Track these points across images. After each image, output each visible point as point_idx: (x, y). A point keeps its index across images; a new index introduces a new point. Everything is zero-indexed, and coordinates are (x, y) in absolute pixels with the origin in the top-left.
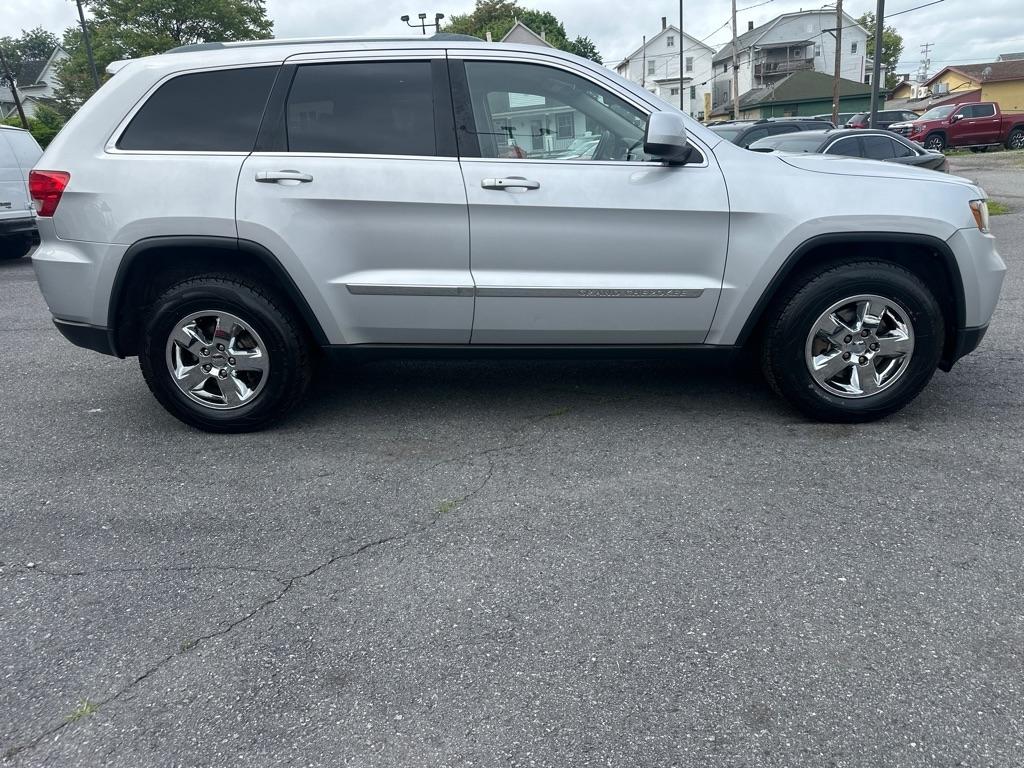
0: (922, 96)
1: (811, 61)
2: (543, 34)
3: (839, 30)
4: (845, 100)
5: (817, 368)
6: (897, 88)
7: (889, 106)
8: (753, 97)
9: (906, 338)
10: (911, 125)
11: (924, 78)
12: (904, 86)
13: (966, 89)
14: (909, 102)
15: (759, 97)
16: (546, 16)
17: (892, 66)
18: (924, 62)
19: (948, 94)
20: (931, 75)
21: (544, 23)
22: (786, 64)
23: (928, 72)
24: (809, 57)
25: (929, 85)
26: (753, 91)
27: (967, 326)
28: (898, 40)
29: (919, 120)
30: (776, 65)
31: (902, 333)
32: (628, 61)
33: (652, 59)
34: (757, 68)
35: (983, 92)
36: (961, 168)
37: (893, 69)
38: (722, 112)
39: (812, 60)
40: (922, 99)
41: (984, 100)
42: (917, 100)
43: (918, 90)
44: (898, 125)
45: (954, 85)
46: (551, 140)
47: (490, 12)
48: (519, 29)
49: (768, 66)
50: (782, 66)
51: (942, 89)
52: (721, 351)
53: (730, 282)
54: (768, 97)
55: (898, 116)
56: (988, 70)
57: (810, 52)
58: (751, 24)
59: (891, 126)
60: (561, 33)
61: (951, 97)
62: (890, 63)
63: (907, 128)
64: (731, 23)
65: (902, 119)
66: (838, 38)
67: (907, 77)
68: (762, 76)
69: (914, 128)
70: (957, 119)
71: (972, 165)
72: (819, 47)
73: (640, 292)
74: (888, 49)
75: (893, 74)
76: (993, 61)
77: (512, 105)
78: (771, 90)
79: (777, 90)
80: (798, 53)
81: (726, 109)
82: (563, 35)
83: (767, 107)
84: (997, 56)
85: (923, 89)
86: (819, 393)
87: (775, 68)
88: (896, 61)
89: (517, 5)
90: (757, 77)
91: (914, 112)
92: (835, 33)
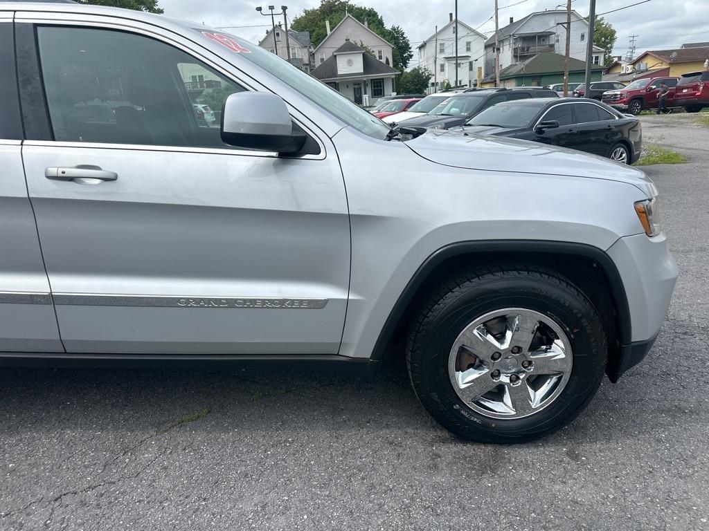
0: (629, 72)
1: (552, 46)
2: (366, 23)
3: (569, 23)
4: (572, 74)
5: (462, 386)
6: (612, 66)
7: (606, 79)
8: (511, 70)
9: (563, 356)
10: (619, 93)
11: (630, 59)
12: (617, 65)
13: (658, 67)
14: (620, 75)
15: (514, 71)
16: (370, 11)
17: (609, 50)
18: (631, 48)
19: (647, 70)
20: (635, 57)
21: (369, 16)
22: (535, 48)
23: (634, 55)
24: (551, 43)
25: (634, 64)
26: (511, 66)
27: (633, 340)
28: (613, 32)
29: (625, 89)
30: (528, 48)
31: (559, 350)
32: (426, 44)
33: (442, 42)
34: (515, 50)
35: (671, 70)
36: (654, 125)
37: (610, 52)
38: (489, 81)
39: (554, 45)
40: (629, 74)
41: (672, 75)
42: (625, 74)
43: (626, 68)
44: (610, 93)
45: (651, 64)
46: (367, 98)
47: (331, 7)
48: (349, 20)
49: (523, 49)
50: (532, 49)
51: (642, 67)
52: (356, 363)
53: (358, 292)
54: (520, 71)
55: (611, 86)
56: (674, 54)
57: (552, 40)
58: (512, 19)
59: (605, 93)
60: (381, 23)
61: (648, 73)
62: (607, 48)
63: (616, 95)
64: (494, 17)
65: (613, 88)
66: (568, 29)
67: (620, 58)
68: (519, 56)
69: (621, 95)
70: (651, 89)
71: (661, 123)
72: (558, 36)
73: (253, 301)
74: (606, 38)
75: (609, 56)
76: (679, 48)
77: (340, 72)
78: (523, 66)
79: (527, 65)
80: (544, 40)
81: (492, 79)
82: (383, 25)
83: (519, 78)
84: (681, 45)
85: (630, 67)
86: (465, 414)
87: (528, 50)
88: (611, 47)
89: (349, 3)
90: (515, 56)
91: (622, 83)
92: (566, 25)
